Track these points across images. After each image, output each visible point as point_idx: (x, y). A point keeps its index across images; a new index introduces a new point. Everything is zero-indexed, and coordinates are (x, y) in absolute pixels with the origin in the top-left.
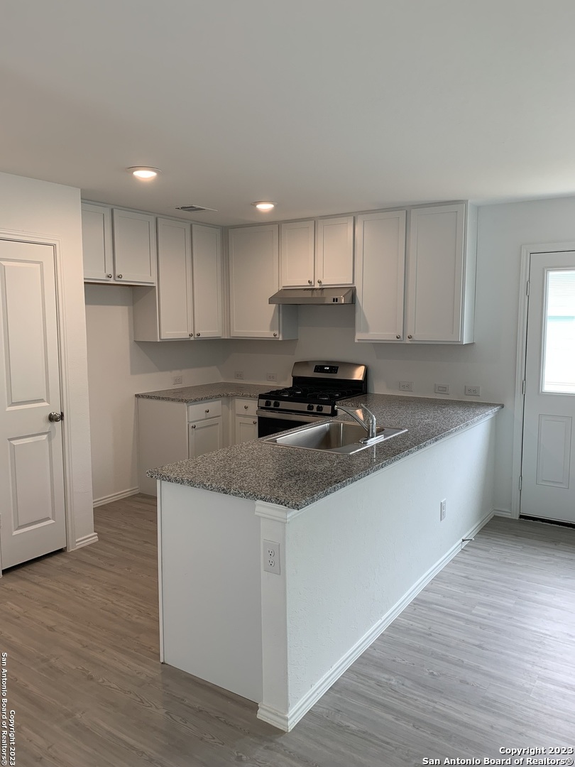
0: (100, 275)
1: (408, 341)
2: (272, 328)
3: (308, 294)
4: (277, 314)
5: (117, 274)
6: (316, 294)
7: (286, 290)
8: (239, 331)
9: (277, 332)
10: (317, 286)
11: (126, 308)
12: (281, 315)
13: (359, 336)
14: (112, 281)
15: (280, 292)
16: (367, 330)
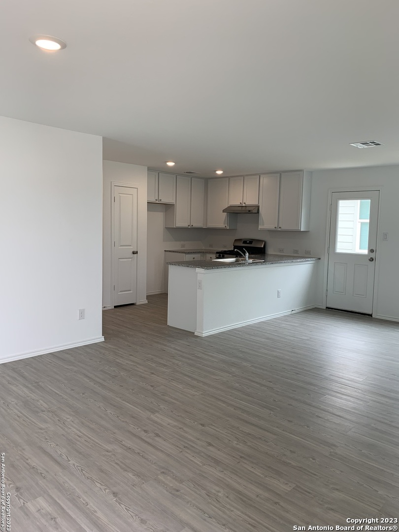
0: (153, 200)
1: (279, 229)
2: (224, 224)
3: (240, 208)
4: (227, 217)
5: (160, 199)
6: (243, 209)
7: (231, 207)
8: (211, 225)
9: (226, 225)
10: (244, 205)
11: (162, 213)
12: (229, 217)
13: (260, 227)
14: (157, 202)
15: (228, 207)
16: (263, 225)
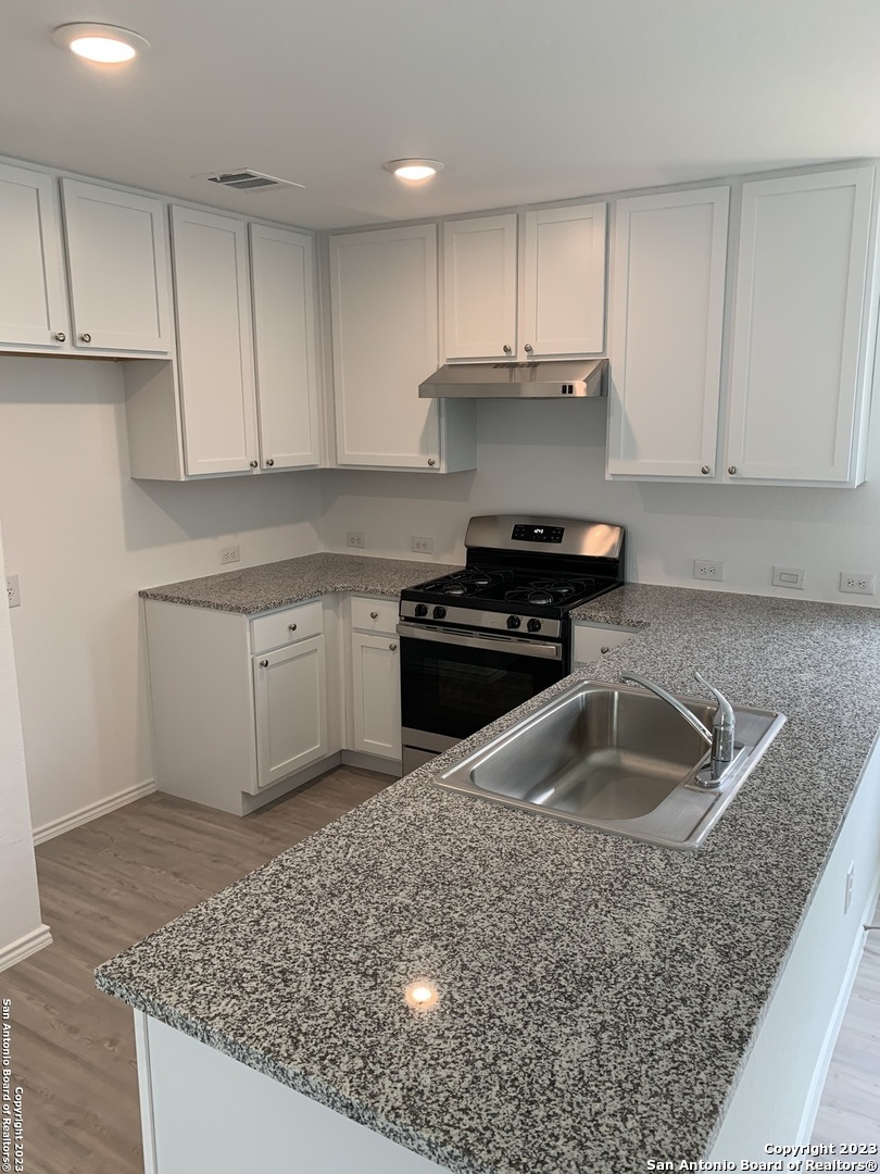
1: (726, 479)
2: (424, 449)
3: (502, 376)
4: (436, 418)
5: (79, 331)
6: (519, 376)
7: (454, 367)
8: (358, 452)
9: (435, 457)
10: (523, 358)
11: (110, 408)
12: (443, 420)
13: (616, 467)
14: (66, 349)
15: (441, 370)
16: (634, 454)
